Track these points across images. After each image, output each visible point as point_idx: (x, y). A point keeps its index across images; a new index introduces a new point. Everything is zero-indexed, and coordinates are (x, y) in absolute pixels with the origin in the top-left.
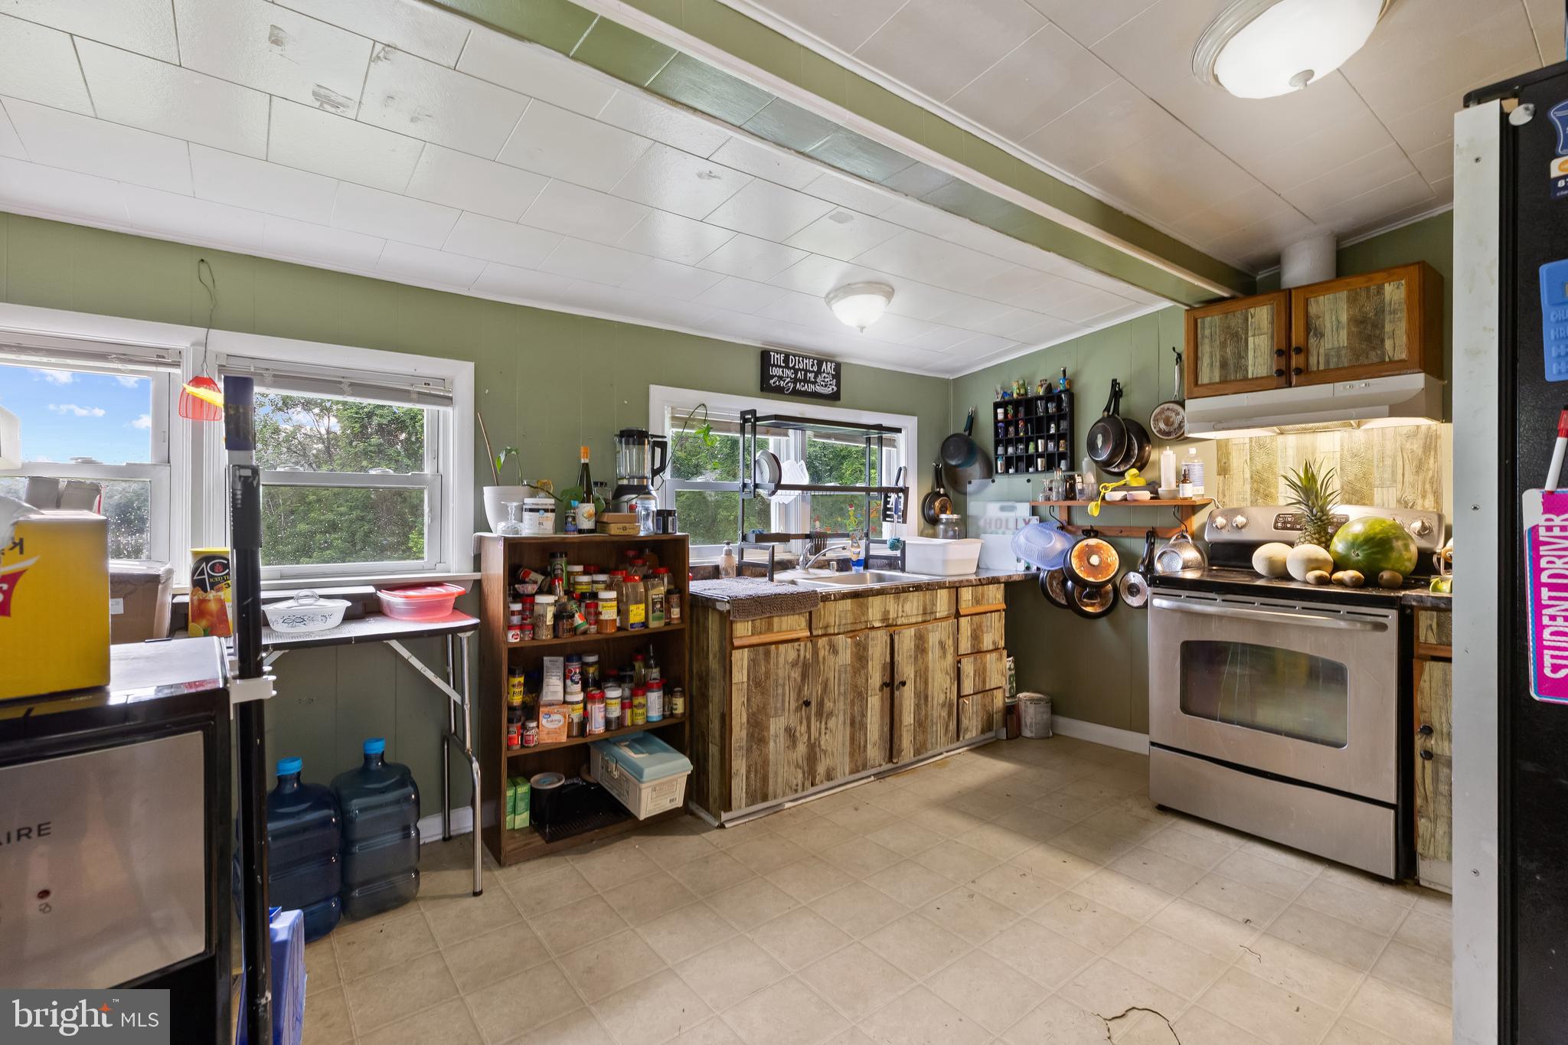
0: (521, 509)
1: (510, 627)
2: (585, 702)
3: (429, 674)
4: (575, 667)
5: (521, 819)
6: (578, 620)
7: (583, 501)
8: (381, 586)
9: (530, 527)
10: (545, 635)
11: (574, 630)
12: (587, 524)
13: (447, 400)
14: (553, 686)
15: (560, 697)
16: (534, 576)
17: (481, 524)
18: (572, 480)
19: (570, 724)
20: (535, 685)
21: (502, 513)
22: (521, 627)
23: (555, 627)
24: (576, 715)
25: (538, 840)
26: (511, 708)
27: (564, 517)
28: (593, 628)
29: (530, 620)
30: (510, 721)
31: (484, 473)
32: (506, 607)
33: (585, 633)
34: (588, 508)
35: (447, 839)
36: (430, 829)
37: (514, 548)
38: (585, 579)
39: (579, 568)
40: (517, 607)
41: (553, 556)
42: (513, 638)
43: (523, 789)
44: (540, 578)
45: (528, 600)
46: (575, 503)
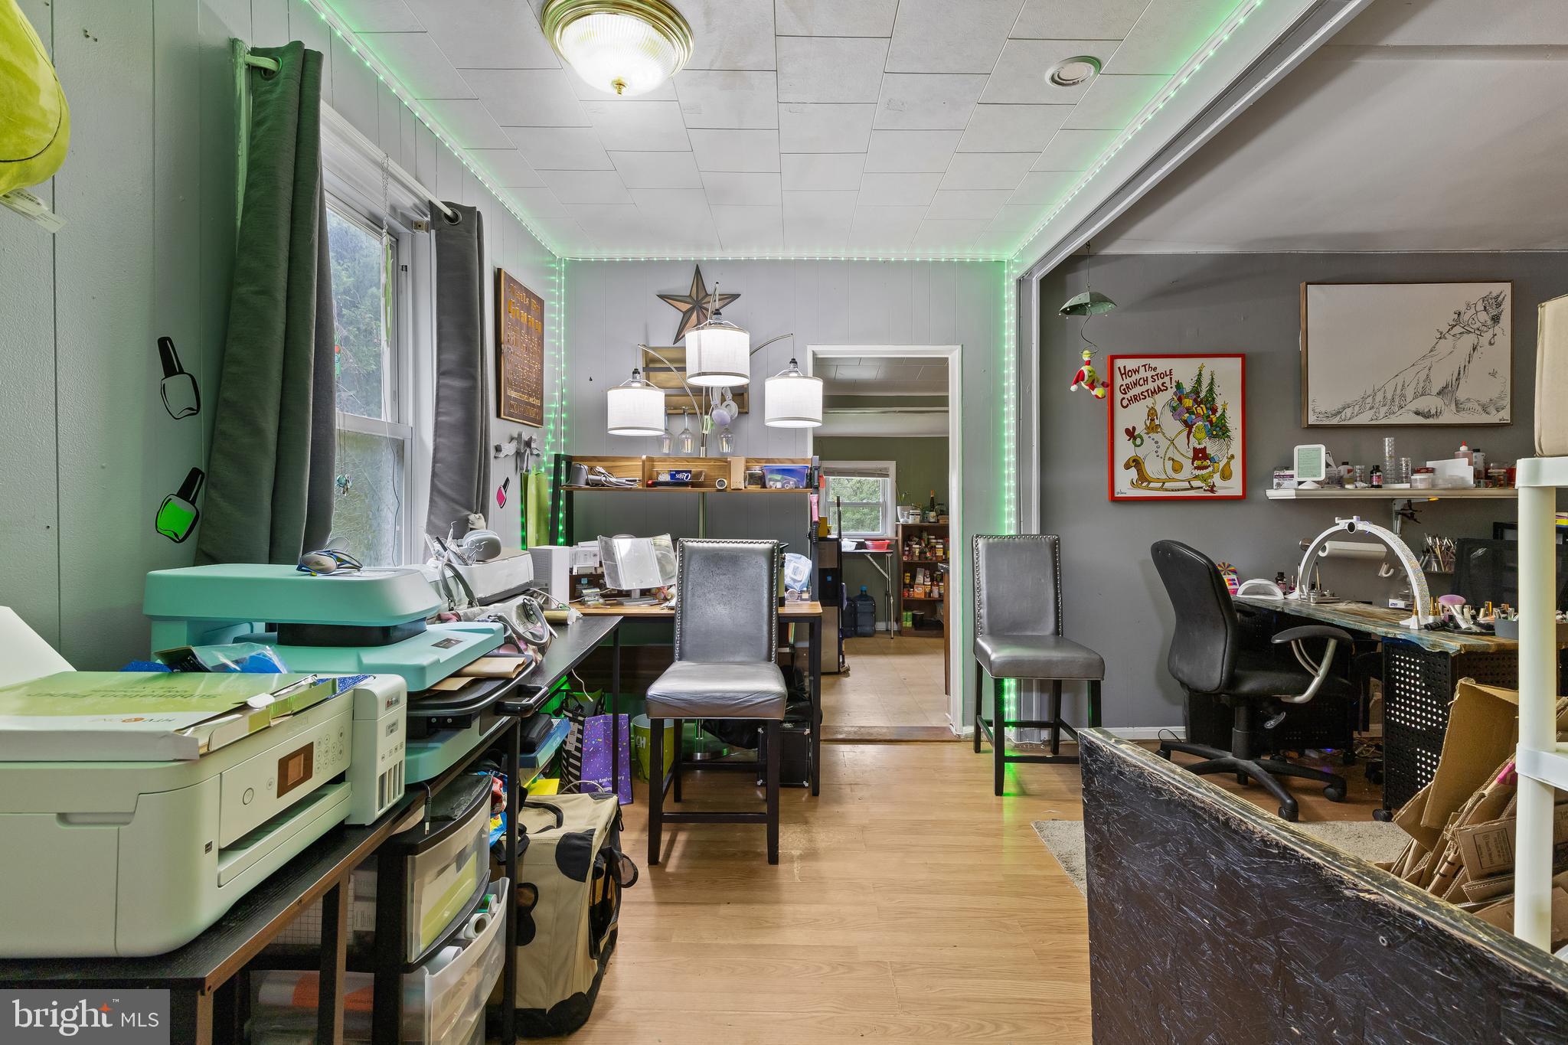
0: (909, 514)
1: (904, 554)
2: (931, 585)
3: (879, 567)
4: (928, 572)
5: (909, 624)
6: (928, 555)
7: (931, 511)
8: (866, 540)
9: (911, 521)
10: (916, 559)
11: (926, 558)
12: (932, 520)
13: (887, 476)
14: (920, 579)
15: (922, 582)
16: (915, 539)
17: (898, 520)
18: (928, 504)
19: (925, 593)
20: (913, 577)
21: (903, 516)
22: (908, 556)
23: (919, 557)
24: (928, 590)
25: (913, 630)
26: (905, 584)
27: (924, 518)
28: (934, 558)
29: (911, 551)
30: (904, 588)
31: (899, 502)
32: (903, 548)
33: (931, 560)
34: (933, 514)
35: (887, 630)
36: (881, 626)
37: (905, 527)
38: (934, 541)
39: (934, 537)
40: (907, 549)
41: (922, 532)
42: (905, 559)
43: (910, 613)
44: (917, 539)
45: (910, 546)
46: (927, 512)
